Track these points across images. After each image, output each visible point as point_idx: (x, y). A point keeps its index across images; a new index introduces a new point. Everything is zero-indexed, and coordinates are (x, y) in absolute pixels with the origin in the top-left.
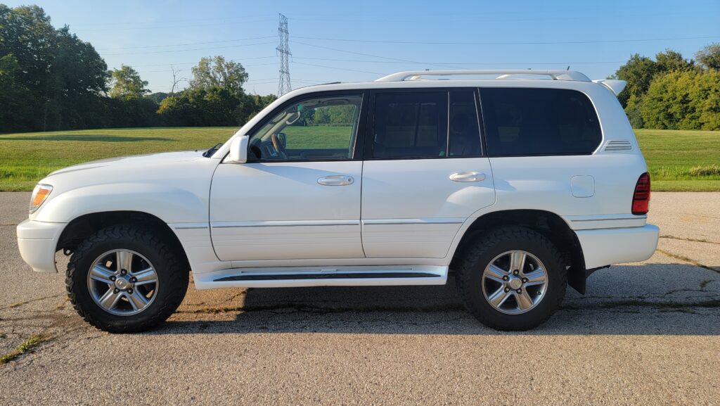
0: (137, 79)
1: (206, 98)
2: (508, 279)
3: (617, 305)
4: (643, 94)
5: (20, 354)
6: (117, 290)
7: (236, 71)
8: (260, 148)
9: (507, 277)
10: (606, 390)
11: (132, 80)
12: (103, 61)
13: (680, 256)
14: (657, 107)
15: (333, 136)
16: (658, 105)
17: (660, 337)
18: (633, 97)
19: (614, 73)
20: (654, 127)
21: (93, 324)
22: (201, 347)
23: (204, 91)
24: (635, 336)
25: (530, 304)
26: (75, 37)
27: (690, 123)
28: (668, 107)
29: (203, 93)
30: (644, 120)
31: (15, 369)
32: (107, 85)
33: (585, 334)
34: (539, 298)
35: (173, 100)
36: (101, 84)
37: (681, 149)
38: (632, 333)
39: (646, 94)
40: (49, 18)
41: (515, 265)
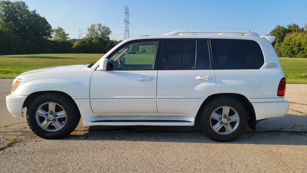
0: (64, 33)
1: (93, 41)
2: (222, 119)
3: (270, 132)
4: (281, 42)
5: (6, 147)
6: (48, 120)
7: (106, 30)
8: (113, 64)
9: (221, 118)
10: (266, 169)
11: (62, 33)
12: (50, 25)
13: (298, 111)
14: (287, 48)
15: (147, 58)
16: (288, 47)
17: (290, 146)
18: (277, 43)
19: (269, 33)
20: (286, 57)
21: (38, 135)
22: (85, 146)
23: (92, 38)
24: (278, 145)
25: (231, 130)
26: (38, 15)
27: (302, 55)
28: (292, 48)
29: (92, 39)
30: (282, 53)
31: (3, 154)
32: (52, 35)
33: (256, 144)
34: (236, 127)
35: (79, 42)
36: (49, 35)
37: (297, 66)
38: (277, 144)
39: (282, 42)
40: (28, 6)
41: (225, 113)
